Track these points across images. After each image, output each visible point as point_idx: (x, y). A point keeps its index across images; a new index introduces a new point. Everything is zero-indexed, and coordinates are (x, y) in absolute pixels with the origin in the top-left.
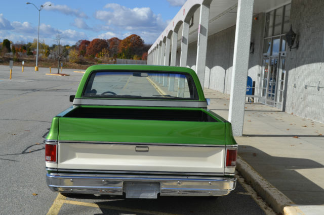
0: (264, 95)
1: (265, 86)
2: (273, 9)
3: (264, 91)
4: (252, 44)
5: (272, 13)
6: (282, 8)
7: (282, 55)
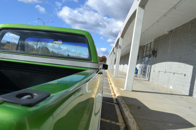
0: (141, 74)
1: (142, 71)
2: (146, 44)
3: (141, 73)
4: (138, 56)
5: (146, 46)
6: (150, 44)
7: (149, 60)
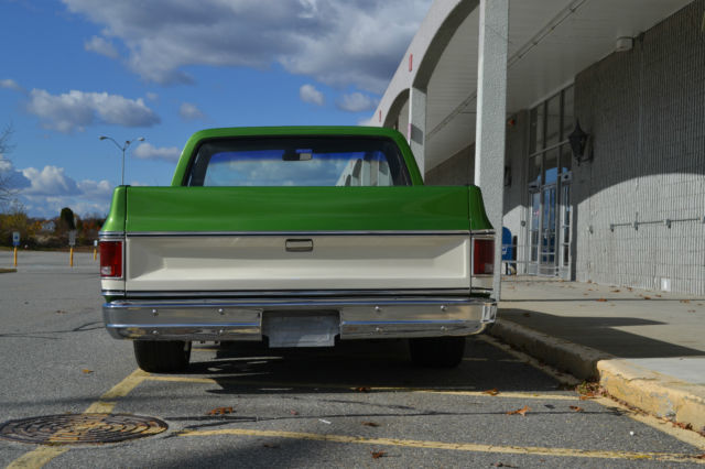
0: (534, 258)
1: (535, 241)
2: (542, 100)
3: (534, 251)
4: (508, 169)
5: (541, 111)
6: (558, 98)
7: (563, 179)
